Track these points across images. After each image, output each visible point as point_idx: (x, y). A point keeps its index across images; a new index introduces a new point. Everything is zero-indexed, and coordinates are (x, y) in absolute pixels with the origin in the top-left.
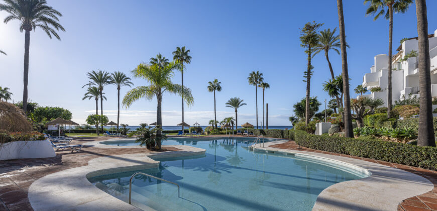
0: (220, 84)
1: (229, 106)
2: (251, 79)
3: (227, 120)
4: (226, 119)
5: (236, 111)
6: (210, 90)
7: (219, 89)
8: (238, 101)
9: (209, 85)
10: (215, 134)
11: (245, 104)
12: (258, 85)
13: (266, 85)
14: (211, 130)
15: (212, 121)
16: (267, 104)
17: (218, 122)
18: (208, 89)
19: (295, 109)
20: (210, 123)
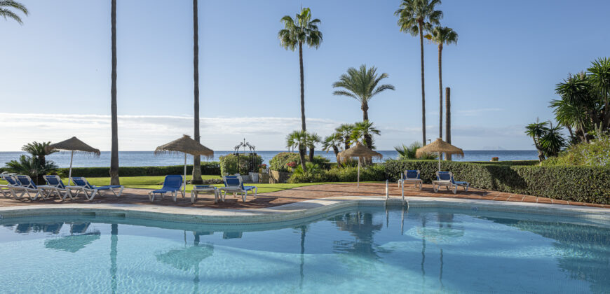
0: (317, 24)
1: (342, 93)
2: (406, 14)
3: (345, 133)
4: (345, 128)
5: (365, 108)
6: (287, 40)
7: (315, 38)
8: (370, 77)
9: (283, 25)
10: (308, 180)
11: (391, 88)
12: (425, 32)
13: (447, 35)
14: (295, 166)
15: (298, 136)
16: (448, 90)
17: (315, 139)
18: (281, 40)
19: (559, 98)
20: (290, 143)
